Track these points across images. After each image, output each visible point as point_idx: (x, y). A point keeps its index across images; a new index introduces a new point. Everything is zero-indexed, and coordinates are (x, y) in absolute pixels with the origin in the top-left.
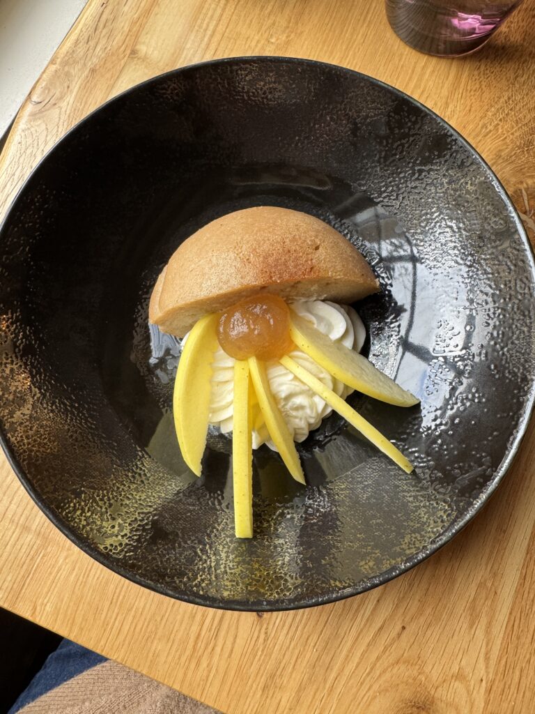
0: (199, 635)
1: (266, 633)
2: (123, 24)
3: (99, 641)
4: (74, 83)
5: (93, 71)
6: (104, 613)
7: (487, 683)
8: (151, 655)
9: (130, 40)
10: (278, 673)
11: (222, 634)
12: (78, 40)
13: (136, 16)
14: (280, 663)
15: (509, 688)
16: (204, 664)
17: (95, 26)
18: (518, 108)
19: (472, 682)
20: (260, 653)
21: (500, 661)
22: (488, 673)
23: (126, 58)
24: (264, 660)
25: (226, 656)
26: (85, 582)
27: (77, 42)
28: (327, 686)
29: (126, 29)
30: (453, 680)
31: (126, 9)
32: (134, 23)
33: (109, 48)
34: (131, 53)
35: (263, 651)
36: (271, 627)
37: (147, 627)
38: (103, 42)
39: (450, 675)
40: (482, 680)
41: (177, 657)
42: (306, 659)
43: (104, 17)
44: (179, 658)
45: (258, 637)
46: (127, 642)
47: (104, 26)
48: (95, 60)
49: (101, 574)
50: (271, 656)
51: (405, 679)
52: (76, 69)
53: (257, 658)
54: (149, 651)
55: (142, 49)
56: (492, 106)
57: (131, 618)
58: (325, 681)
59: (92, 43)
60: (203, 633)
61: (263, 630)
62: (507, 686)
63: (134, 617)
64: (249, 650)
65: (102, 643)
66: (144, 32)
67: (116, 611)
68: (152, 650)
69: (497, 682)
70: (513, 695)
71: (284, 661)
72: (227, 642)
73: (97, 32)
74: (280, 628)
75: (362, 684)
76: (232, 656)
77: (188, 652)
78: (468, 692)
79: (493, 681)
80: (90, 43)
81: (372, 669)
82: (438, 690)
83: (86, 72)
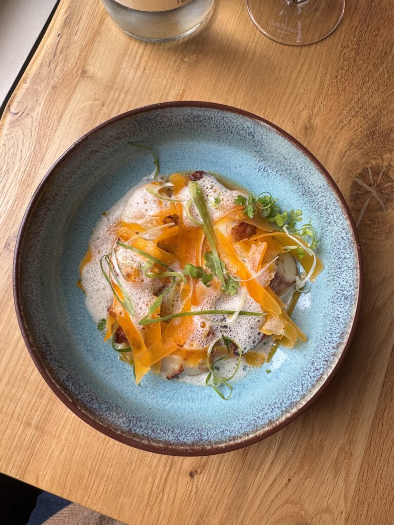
0: (151, 491)
1: (197, 488)
2: (75, 51)
3: (83, 498)
4: (41, 97)
5: (54, 87)
6: (85, 480)
7: (346, 514)
8: (119, 506)
9: (80, 63)
10: (206, 514)
11: (167, 490)
12: (42, 64)
13: (84, 43)
14: (207, 507)
15: (361, 516)
16: (156, 509)
17: (54, 53)
18: (365, 107)
19: (336, 514)
20: (193, 501)
21: (354, 499)
22: (346, 507)
23: (78, 77)
24: (196, 505)
25: (170, 504)
26: (72, 459)
27: (41, 65)
28: (239, 521)
29: (77, 54)
30: (324, 512)
31: (76, 38)
32: (82, 50)
33: (65, 69)
34: (82, 73)
35: (195, 500)
36: (200, 483)
37: (116, 487)
38: (60, 64)
39: (321, 510)
40: (342, 512)
41: (137, 506)
42: (225, 504)
43: (60, 45)
44: (138, 507)
45: (191, 490)
46: (102, 498)
47: (61, 53)
48: (56, 79)
49: (82, 453)
50: (200, 503)
51: (291, 514)
52: (42, 87)
53: (191, 504)
54: (117, 504)
55: (91, 69)
56: (346, 106)
57: (104, 482)
58: (238, 518)
59: (52, 66)
60: (154, 490)
61: (195, 486)
62: (359, 516)
63: (106, 481)
64: (186, 500)
65: (85, 499)
66: (91, 56)
67: (94, 477)
68: (120, 503)
69: (352, 514)
70: (363, 520)
71: (210, 506)
72: (170, 495)
73: (56, 57)
74: (206, 484)
75: (262, 518)
76: (175, 503)
77: (144, 503)
78: (333, 520)
79: (350, 512)
80: (51, 66)
81: (269, 508)
82: (313, 520)
83: (50, 89)
